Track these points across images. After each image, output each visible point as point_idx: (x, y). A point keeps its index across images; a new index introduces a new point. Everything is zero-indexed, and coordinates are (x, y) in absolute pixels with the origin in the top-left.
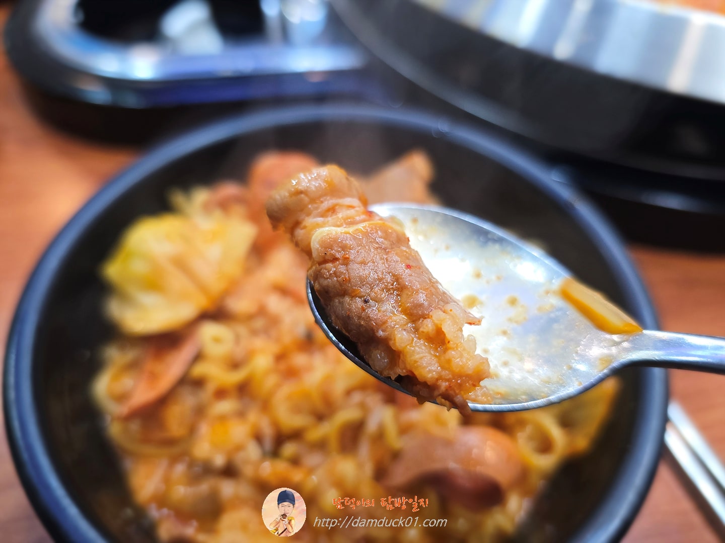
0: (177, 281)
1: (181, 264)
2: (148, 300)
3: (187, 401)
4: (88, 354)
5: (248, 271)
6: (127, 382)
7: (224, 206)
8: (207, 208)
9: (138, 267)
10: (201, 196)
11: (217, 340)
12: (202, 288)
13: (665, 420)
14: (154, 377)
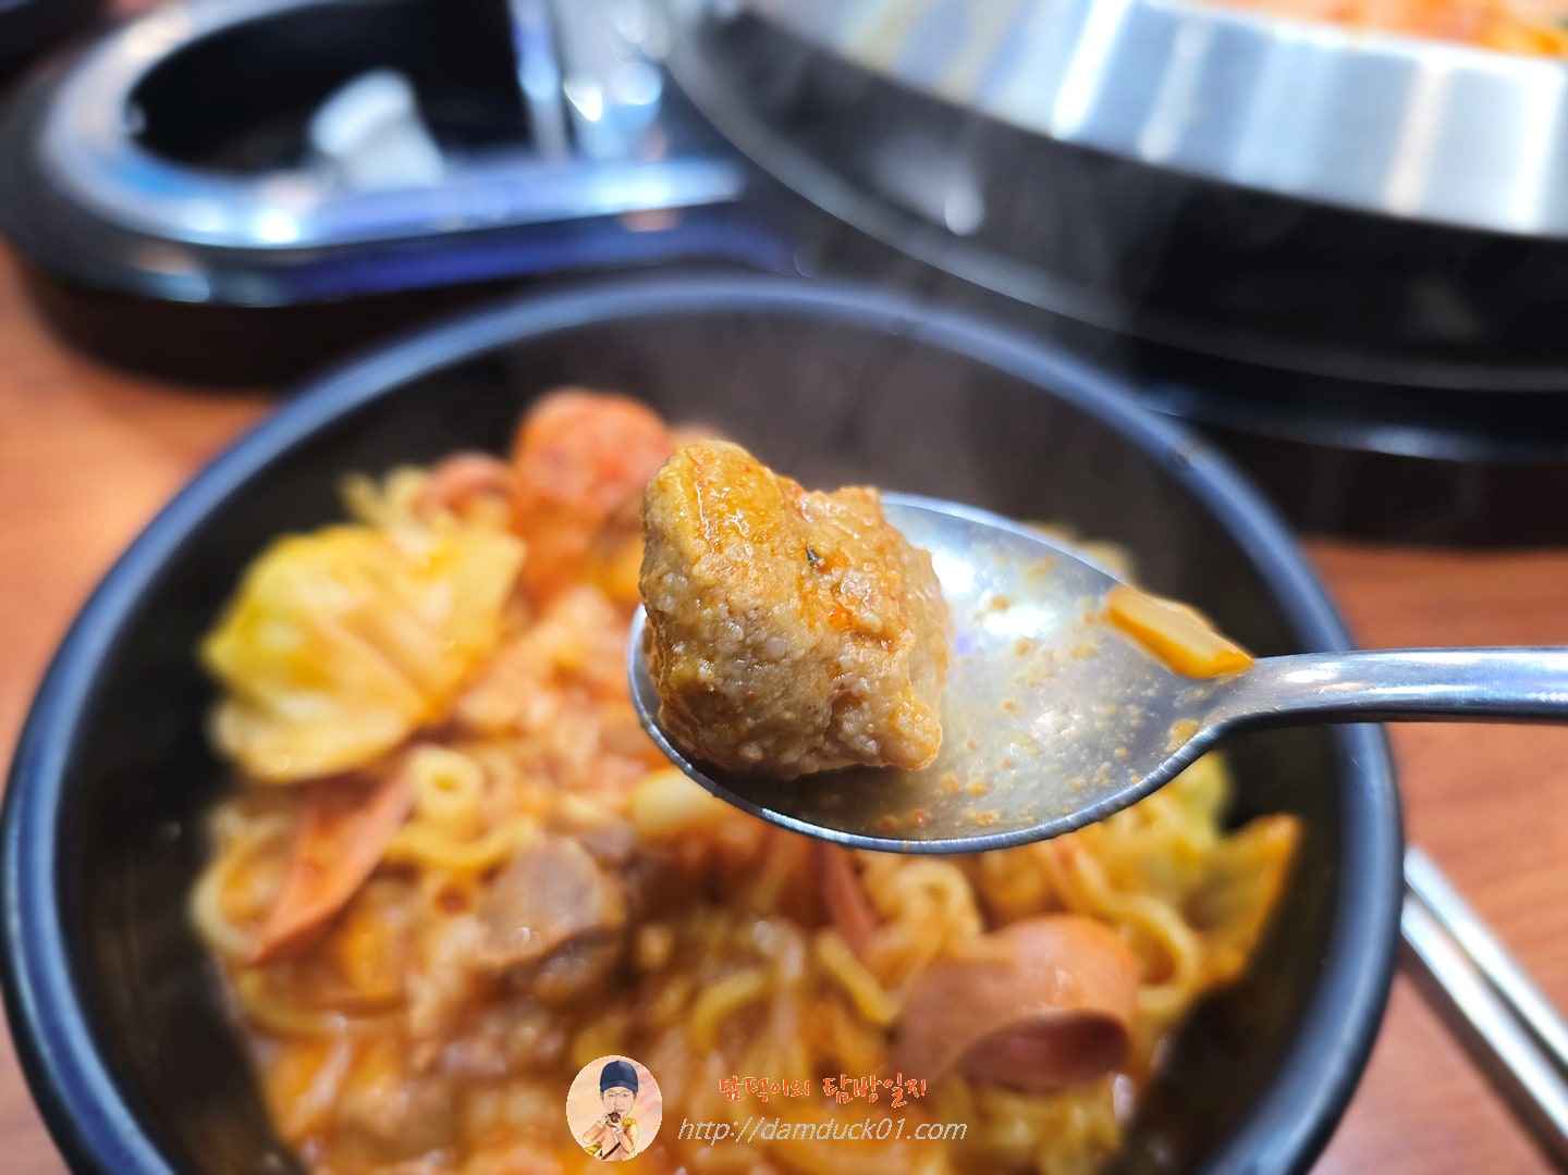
0: (360, 665)
1: (367, 628)
2: (298, 706)
3: (389, 919)
4: (175, 830)
5: (507, 638)
6: (261, 886)
7: (458, 506)
8: (419, 510)
9: (277, 640)
10: (408, 485)
11: (447, 786)
12: (416, 679)
13: (1401, 891)
14: (317, 871)
